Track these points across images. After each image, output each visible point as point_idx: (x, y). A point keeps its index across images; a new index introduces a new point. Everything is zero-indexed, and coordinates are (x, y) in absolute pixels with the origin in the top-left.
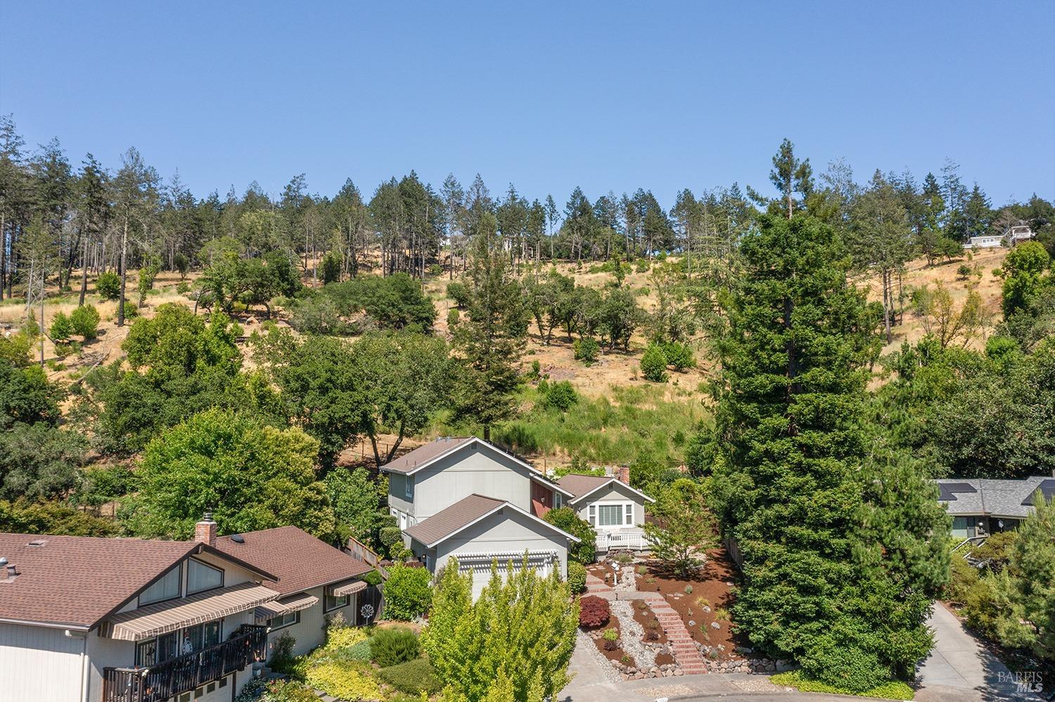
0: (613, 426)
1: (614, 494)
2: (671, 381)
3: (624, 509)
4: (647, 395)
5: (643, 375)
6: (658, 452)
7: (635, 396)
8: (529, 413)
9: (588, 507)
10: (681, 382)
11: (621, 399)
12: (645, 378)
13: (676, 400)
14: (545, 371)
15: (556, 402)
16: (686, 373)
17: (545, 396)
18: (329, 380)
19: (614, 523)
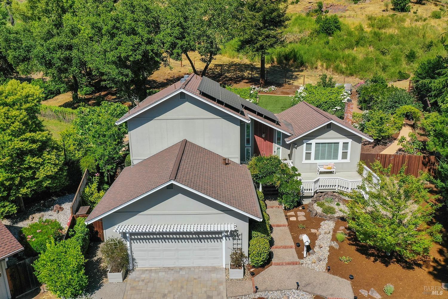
0: (363, 46)
1: (332, 133)
2: (412, 11)
3: (341, 146)
4: (393, 22)
5: (392, 7)
6: (393, 66)
7: (383, 23)
8: (307, 38)
9: (305, 145)
10: (419, 11)
11: (373, 26)
12: (394, 9)
13: (413, 25)
14: (327, 8)
15: (326, 30)
16: (424, 4)
17: (318, 26)
18: (114, 27)
19: (329, 158)
